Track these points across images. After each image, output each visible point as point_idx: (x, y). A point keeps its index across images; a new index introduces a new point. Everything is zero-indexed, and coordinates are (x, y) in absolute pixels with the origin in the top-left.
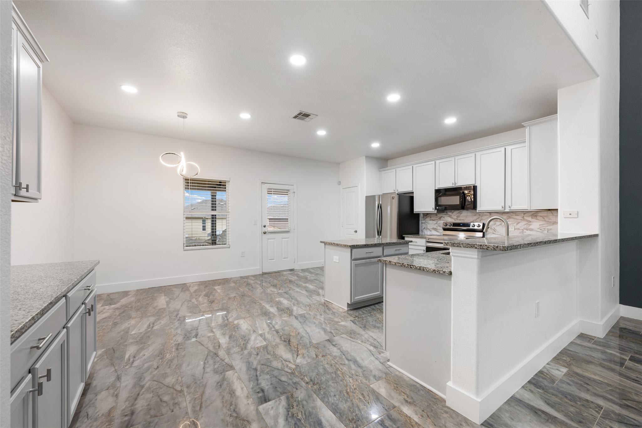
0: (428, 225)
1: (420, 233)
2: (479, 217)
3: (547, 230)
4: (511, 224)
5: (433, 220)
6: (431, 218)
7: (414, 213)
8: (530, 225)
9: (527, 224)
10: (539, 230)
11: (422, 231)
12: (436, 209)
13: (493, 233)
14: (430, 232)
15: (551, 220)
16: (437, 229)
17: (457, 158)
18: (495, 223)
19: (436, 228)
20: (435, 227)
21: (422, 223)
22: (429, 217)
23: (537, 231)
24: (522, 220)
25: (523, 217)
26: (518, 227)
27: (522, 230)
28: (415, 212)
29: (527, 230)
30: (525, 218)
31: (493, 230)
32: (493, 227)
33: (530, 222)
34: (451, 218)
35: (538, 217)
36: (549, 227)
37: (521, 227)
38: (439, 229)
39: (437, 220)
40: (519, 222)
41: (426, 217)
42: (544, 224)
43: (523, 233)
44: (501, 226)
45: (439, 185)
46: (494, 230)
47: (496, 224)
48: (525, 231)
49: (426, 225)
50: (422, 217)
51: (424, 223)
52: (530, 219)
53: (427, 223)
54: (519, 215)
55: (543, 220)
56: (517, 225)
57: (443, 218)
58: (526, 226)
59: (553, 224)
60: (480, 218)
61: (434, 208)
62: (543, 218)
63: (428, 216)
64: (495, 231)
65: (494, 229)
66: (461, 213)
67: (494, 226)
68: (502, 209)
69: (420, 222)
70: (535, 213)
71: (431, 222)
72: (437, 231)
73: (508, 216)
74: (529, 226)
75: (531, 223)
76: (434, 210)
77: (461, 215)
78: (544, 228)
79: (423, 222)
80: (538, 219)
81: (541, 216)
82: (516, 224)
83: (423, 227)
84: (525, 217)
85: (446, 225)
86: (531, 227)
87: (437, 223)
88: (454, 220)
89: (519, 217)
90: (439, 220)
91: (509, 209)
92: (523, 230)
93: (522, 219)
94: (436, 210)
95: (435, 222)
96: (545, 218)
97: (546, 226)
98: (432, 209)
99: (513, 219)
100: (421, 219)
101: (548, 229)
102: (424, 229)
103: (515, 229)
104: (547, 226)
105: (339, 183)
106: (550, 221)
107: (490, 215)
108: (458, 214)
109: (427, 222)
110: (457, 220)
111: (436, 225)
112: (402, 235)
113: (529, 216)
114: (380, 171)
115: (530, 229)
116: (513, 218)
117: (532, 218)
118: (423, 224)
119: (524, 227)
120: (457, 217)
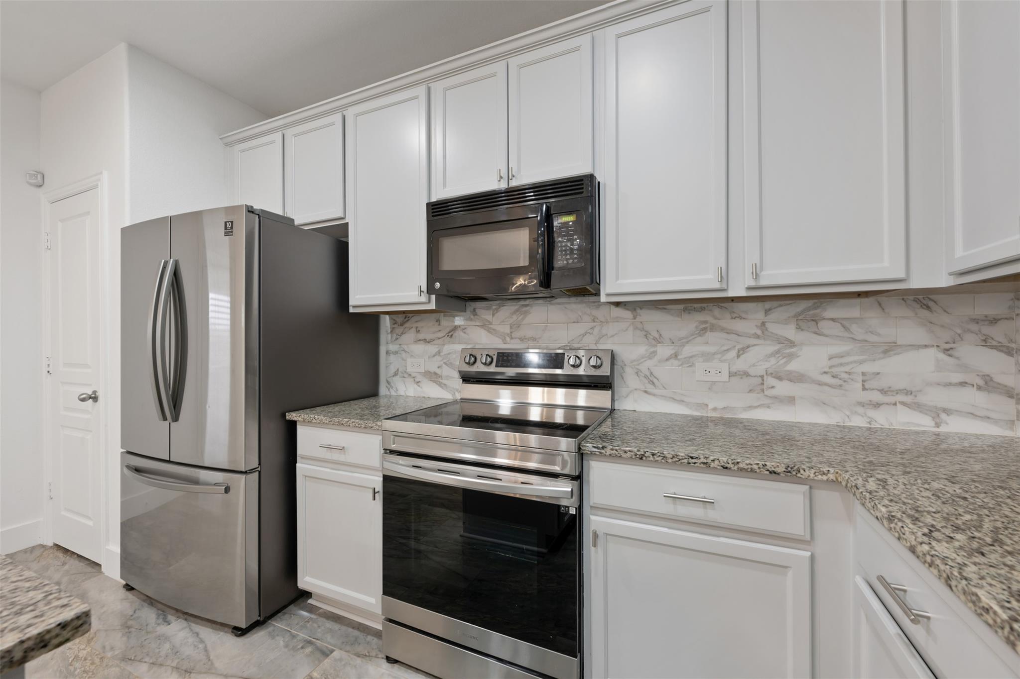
0: (410, 361)
1: (383, 390)
2: (592, 328)
3: (860, 378)
4: (714, 354)
5: (425, 341)
6: (418, 332)
7: (351, 310)
8: (791, 357)
9: (778, 352)
10: (827, 379)
11: (388, 382)
12: (430, 290)
13: (646, 392)
14: (416, 386)
15: (879, 335)
16: (441, 377)
17: (514, 62)
18: (652, 349)
19: (438, 371)
20: (433, 368)
21: (387, 352)
22: (414, 330)
23: (820, 384)
24: (758, 337)
25: (763, 324)
26: (740, 365)
27: (760, 379)
28: (354, 307)
29: (780, 378)
30: (772, 328)
31: (646, 377)
32: (644, 368)
33: (792, 344)
34: (490, 331)
35: (821, 324)
36: (868, 368)
37: (754, 365)
38: (448, 377)
39: (440, 341)
40: (748, 347)
41: (400, 330)
42: (848, 354)
43: (763, 390)
44: (676, 362)
45: (445, 186)
46: (651, 379)
47: (655, 353)
48: (770, 381)
49: (403, 359)
50: (389, 331)
51: (396, 353)
52: (789, 332)
53: (404, 355)
54: (744, 315)
55: (846, 334)
56: (738, 356)
57: (462, 334)
58: (773, 361)
59: (885, 352)
60: (596, 331)
61: (424, 288)
62: (844, 326)
63: (407, 325)
64: (653, 383)
65: (648, 374)
66: (526, 313)
67: (649, 363)
68: (717, 286)
69: (383, 350)
70: (808, 309)
71: (419, 348)
72: (441, 385)
73: (706, 322)
74: (786, 363)
75: (794, 350)
76: (424, 298)
77: (526, 321)
78: (847, 369)
79: (393, 347)
80: (826, 332)
81: (833, 320)
82: (733, 353)
83: (392, 370)
84: (768, 325)
85: (473, 359)
86: (794, 366)
87: (439, 353)
88: (500, 341)
89: (747, 326)
90: (447, 339)
91: (752, 283)
92: (762, 377)
93: (759, 332)
94: (433, 297)
95: (432, 349)
96: (854, 328)
97: (855, 362)
98: (417, 293)
99: (725, 335)
100: (385, 336)
101: (863, 374)
102: (396, 374)
103: (732, 375)
104: (861, 362)
105: (39, 181)
106: (873, 338)
107: (635, 318)
108: (515, 317)
109: (405, 347)
110: (512, 338)
111: (438, 358)
112: (284, 416)
113: (786, 322)
114: (227, 145)
115: (790, 372)
116: (723, 330)
117: (799, 328)
118: (392, 358)
119: (767, 365)
120: (511, 328)
